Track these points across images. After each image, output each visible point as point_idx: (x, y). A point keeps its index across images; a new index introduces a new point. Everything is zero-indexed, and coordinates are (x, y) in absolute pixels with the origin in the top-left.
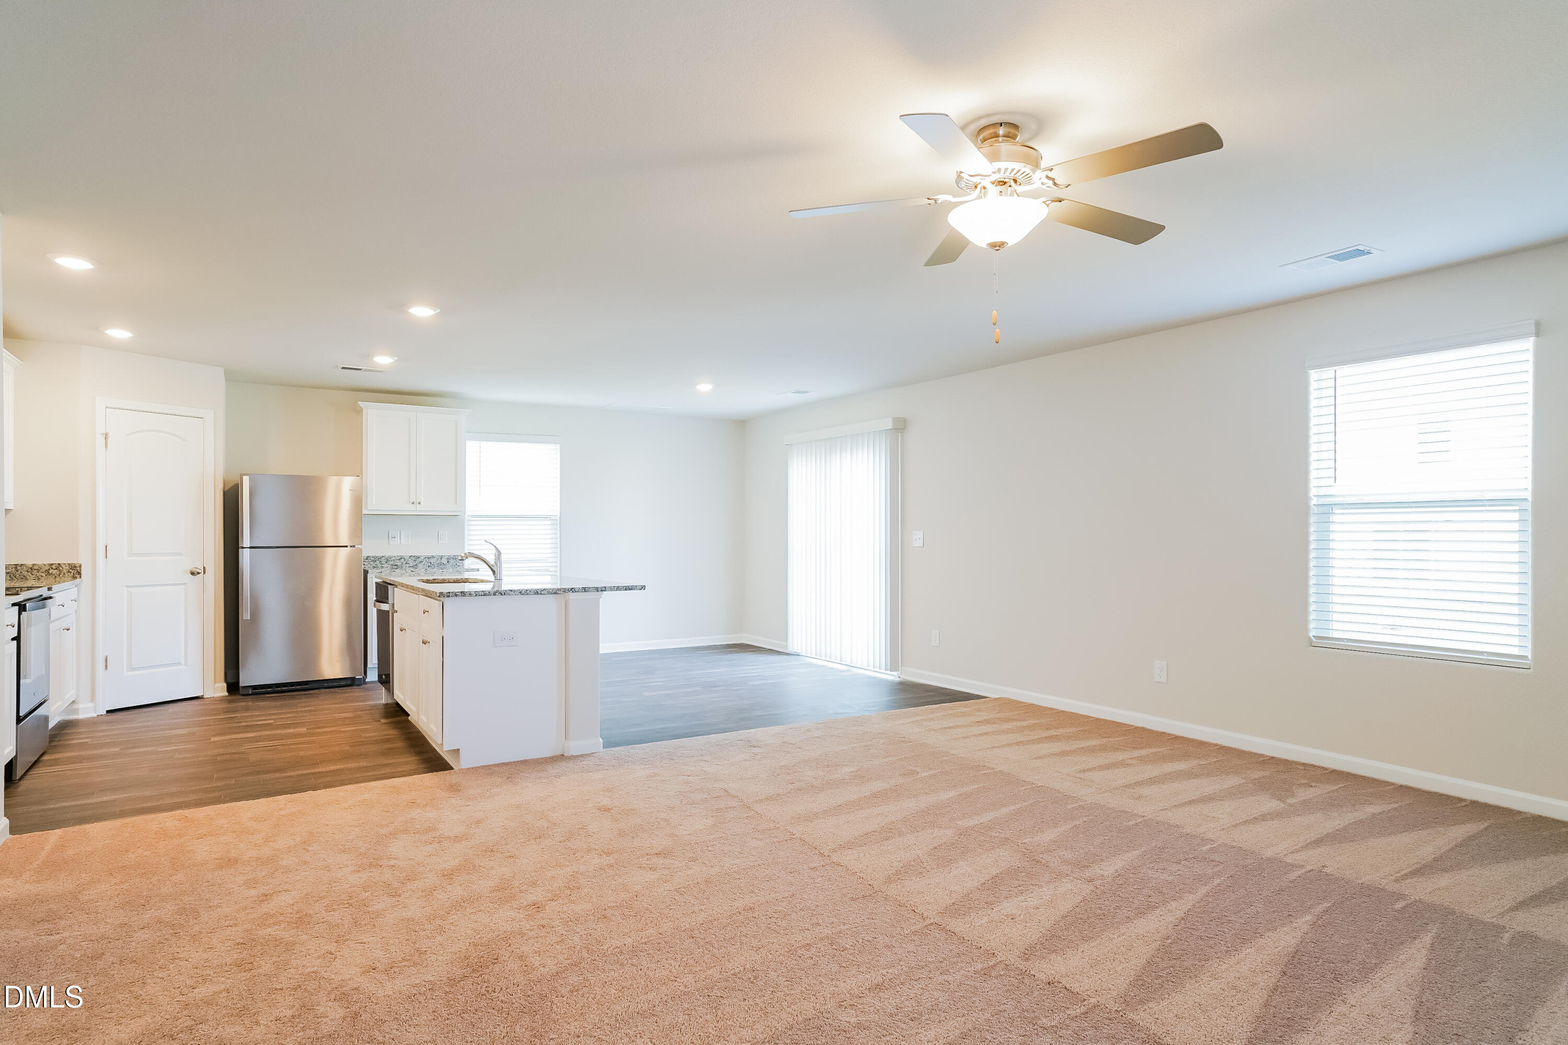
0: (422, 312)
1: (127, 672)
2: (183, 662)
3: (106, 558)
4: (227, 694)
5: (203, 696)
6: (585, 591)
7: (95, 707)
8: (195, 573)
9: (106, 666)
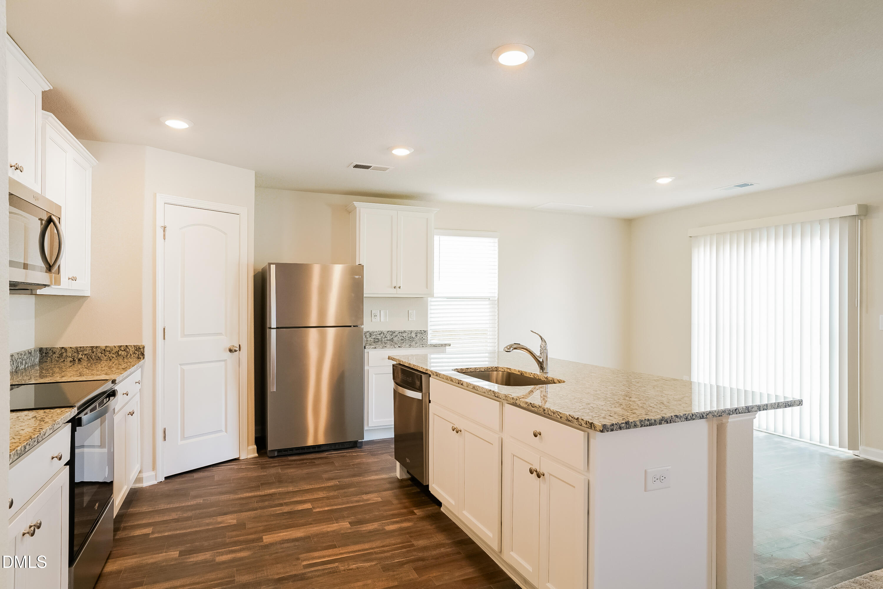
1: (181, 440)
2: (223, 429)
3: (164, 339)
4: (256, 455)
5: (239, 457)
6: (749, 412)
7: (156, 475)
8: (233, 350)
9: (165, 437)
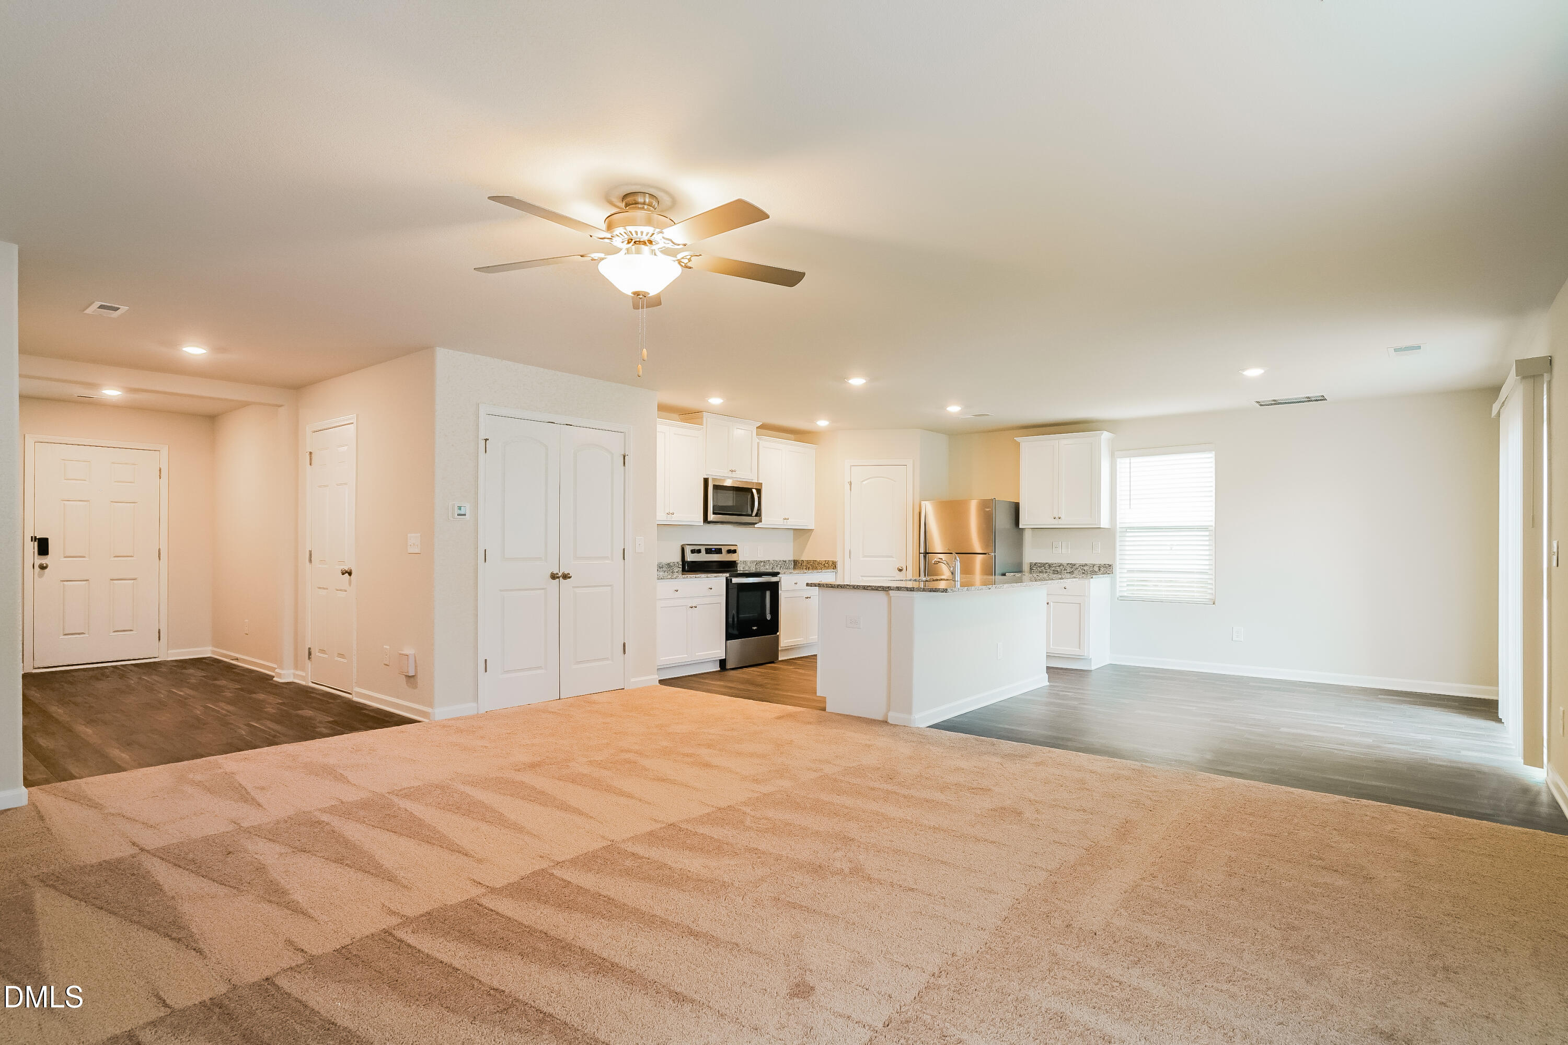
0: (857, 382)
3: (850, 557)
8: (901, 569)
